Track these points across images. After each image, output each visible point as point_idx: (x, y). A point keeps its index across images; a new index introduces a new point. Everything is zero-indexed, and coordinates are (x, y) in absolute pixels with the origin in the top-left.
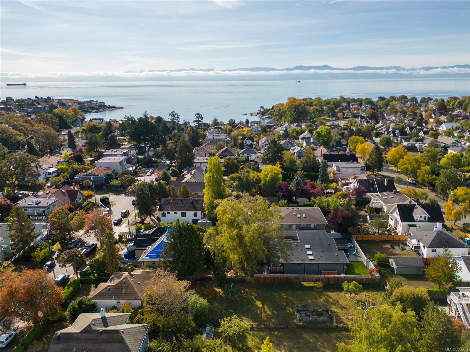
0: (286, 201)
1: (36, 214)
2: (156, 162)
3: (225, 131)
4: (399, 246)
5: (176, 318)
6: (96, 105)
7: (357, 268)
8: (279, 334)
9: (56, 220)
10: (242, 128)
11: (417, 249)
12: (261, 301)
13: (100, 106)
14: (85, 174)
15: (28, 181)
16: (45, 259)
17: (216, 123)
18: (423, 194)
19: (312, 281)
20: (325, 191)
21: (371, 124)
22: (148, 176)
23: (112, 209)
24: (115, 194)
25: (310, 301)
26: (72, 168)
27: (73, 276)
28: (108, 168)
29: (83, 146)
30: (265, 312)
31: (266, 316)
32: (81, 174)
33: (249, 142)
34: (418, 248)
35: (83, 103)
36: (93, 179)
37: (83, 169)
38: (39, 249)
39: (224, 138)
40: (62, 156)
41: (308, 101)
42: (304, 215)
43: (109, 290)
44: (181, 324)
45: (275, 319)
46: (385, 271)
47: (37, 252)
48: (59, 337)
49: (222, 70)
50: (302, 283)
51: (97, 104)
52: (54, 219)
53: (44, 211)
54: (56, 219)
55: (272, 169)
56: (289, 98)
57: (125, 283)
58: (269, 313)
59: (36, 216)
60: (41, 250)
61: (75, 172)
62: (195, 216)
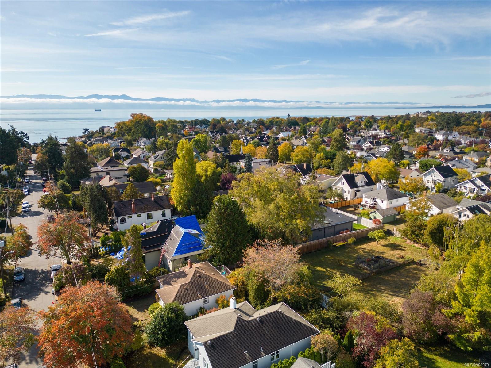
12: (318, 266)
19: (341, 241)
25: (355, 256)
43: (187, 289)
48: (212, 346)
50: (334, 245)
57: (200, 277)
62: (163, 216)
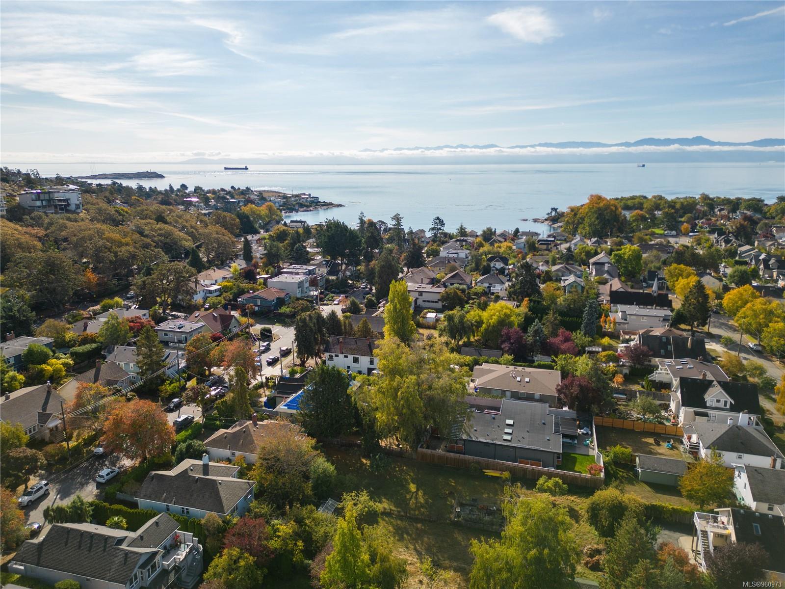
0: (511, 357)
1: (176, 341)
2: (352, 286)
3: (471, 246)
4: (669, 442)
5: (288, 481)
6: (307, 201)
7: (581, 464)
8: (423, 527)
9: (194, 349)
10: (500, 242)
11: (694, 450)
12: (417, 484)
13: (312, 202)
14: (252, 295)
15: (183, 300)
16: (173, 395)
17: (462, 232)
18: (756, 368)
19: (500, 470)
20: (587, 349)
21: (732, 245)
22: (335, 304)
23: (272, 344)
24: (283, 326)
25: (485, 496)
26: (238, 286)
27: (198, 418)
28: (282, 290)
29: (261, 258)
30: (416, 498)
31: (416, 503)
32: (246, 296)
33: (499, 265)
34: (696, 449)
35: (290, 197)
36: (259, 303)
37: (251, 289)
38: (169, 382)
39: (465, 257)
40: (230, 270)
41: (637, 201)
42: (527, 380)
43: (226, 437)
44: (291, 488)
45: (426, 509)
46: (625, 474)
47: (166, 386)
48: (153, 477)
49: (509, 146)
50: (484, 470)
51: (309, 199)
52: (191, 348)
53: (186, 337)
54: (193, 347)
55: (502, 308)
56: (592, 196)
57: (244, 432)
58: (422, 500)
59: (176, 343)
60: (170, 385)
61: (242, 292)
62: (371, 364)
